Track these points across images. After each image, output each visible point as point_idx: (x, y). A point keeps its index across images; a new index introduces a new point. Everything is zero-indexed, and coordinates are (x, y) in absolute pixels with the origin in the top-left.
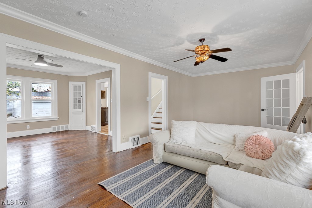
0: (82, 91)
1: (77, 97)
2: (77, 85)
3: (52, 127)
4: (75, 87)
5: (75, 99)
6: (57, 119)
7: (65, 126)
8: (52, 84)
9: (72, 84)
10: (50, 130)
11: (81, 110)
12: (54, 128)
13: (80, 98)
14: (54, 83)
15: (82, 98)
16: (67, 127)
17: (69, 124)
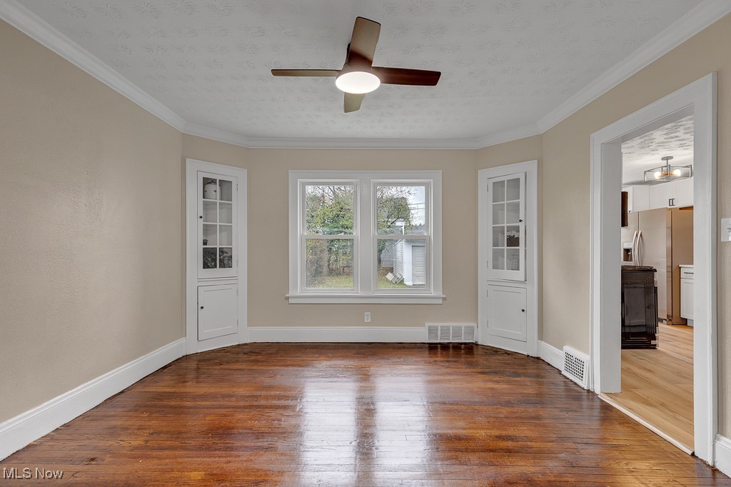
0: (522, 201)
1: (505, 225)
2: (505, 179)
3: (428, 324)
4: (498, 186)
5: (497, 232)
6: (440, 301)
7: (465, 327)
8: (427, 186)
9: (487, 178)
10: (419, 334)
11: (519, 275)
12: (432, 331)
13: (517, 229)
14: (432, 180)
15: (522, 226)
16: (471, 331)
17: (476, 319)
